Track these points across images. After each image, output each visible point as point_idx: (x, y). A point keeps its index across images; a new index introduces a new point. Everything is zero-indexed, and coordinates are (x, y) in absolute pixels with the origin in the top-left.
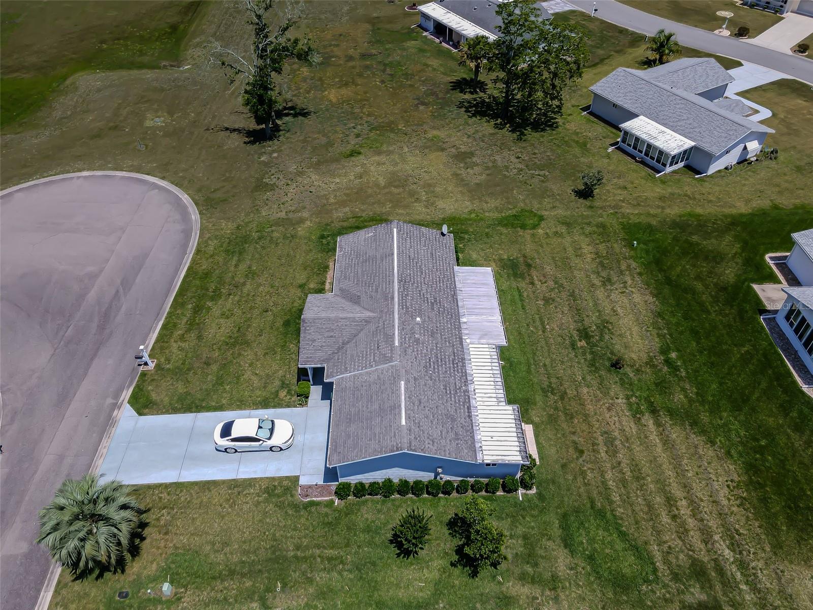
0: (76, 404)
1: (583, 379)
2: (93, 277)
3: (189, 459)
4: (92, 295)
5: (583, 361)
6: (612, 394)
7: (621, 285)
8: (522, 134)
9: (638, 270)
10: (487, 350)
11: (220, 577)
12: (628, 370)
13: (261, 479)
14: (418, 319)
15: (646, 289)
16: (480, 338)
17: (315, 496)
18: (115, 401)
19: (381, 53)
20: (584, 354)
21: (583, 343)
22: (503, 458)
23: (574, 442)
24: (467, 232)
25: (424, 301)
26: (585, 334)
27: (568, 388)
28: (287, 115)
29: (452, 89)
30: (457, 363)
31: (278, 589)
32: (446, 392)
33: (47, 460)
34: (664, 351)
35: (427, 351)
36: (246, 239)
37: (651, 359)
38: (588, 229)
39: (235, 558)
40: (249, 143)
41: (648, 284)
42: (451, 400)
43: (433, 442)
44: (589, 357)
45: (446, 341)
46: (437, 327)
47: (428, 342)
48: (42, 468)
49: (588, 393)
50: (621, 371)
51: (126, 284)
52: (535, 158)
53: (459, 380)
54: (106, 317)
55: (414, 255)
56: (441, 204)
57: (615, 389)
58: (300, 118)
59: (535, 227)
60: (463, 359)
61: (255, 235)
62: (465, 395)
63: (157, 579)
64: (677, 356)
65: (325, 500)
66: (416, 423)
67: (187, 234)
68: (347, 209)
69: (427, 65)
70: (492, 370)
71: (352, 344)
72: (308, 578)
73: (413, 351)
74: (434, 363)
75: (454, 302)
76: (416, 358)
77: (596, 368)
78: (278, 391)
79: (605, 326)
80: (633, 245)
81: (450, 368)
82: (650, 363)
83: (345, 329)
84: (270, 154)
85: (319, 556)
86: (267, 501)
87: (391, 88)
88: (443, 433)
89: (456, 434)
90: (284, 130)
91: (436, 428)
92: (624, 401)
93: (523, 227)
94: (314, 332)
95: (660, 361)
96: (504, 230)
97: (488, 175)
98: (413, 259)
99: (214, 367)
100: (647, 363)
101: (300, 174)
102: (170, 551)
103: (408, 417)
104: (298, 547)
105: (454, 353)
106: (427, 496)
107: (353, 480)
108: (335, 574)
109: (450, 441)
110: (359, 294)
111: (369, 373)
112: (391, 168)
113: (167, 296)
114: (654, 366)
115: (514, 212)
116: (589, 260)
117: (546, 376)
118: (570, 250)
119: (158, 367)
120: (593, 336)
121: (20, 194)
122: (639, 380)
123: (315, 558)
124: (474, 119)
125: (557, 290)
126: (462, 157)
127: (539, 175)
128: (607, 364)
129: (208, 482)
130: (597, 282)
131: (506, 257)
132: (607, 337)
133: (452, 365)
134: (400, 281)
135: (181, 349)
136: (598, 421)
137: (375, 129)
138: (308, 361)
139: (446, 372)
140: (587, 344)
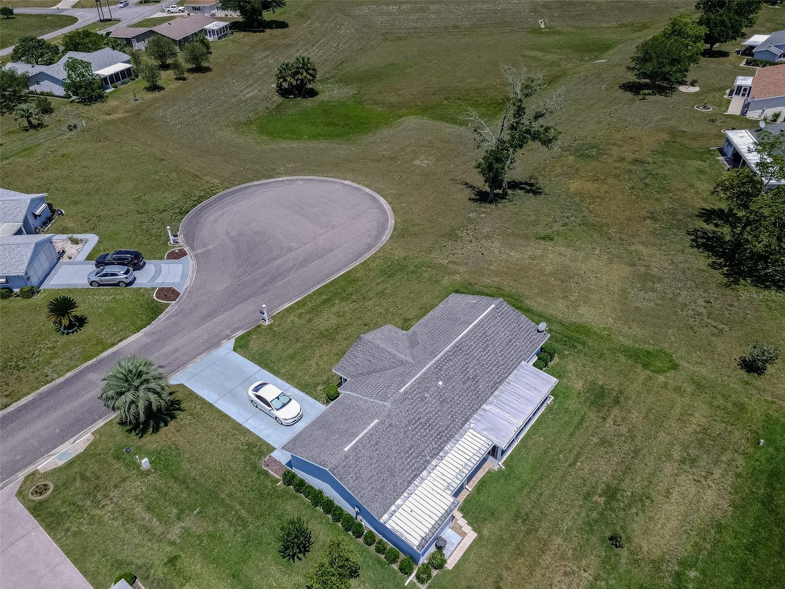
0: (210, 324)
1: (567, 530)
2: (290, 250)
3: (231, 395)
4: (279, 262)
5: (583, 515)
6: (584, 562)
7: (703, 474)
8: (736, 282)
9: (739, 470)
10: (482, 442)
11: (176, 479)
12: (624, 553)
13: (254, 434)
14: (440, 383)
15: (730, 493)
16: (485, 430)
17: (272, 470)
18: (230, 334)
19: (655, 163)
20: (592, 509)
21: (601, 501)
22: (404, 533)
23: (500, 577)
24: (584, 344)
25: (462, 373)
26: (611, 493)
27: (543, 528)
28: (521, 189)
29: (698, 216)
30: (442, 436)
31: (195, 512)
32: (408, 451)
33: (170, 347)
34: (685, 564)
35: (424, 411)
36: (402, 268)
37: (663, 560)
38: (720, 401)
39: (193, 473)
40: (473, 199)
41: (736, 490)
42: (406, 460)
43: (356, 479)
44: (595, 515)
45: (450, 413)
46: (453, 398)
47: (433, 404)
48: (164, 351)
49: (559, 545)
50: (617, 550)
51: (303, 263)
52: (728, 310)
53: (430, 449)
54: (274, 279)
55: (491, 334)
56: (583, 310)
57: (592, 562)
58: (531, 194)
59: (659, 371)
60: (452, 436)
61: (411, 268)
62: (423, 464)
63: (148, 454)
64: (695, 577)
65: (275, 477)
66: (357, 456)
67: (370, 247)
68: (497, 279)
69: (692, 186)
70: (469, 460)
71: (377, 375)
72: (216, 519)
73: (411, 404)
74: (420, 424)
75: (491, 389)
76: (408, 410)
77: (591, 530)
78: (319, 384)
79: (642, 499)
80: (759, 443)
81: (432, 435)
82: (657, 565)
83: (382, 360)
84: (480, 213)
85: (236, 511)
86: (243, 451)
87: (635, 195)
88: (373, 479)
89: (383, 487)
90: (508, 199)
91: (371, 471)
92: (590, 578)
93: (646, 366)
94: (361, 350)
95: (670, 569)
96: (623, 359)
97: (657, 304)
98: (486, 336)
99: (300, 345)
100: (653, 561)
101: (487, 237)
102: (169, 443)
103: (355, 448)
104: (230, 495)
105: (448, 427)
106: (341, 525)
107: (301, 474)
108: (232, 530)
109: (373, 488)
110: (420, 341)
111: (366, 401)
112: (567, 262)
113: (319, 283)
114: (658, 569)
115: (650, 348)
116: (690, 430)
117: (533, 504)
118: (677, 411)
119: (270, 327)
120: (618, 500)
121: (300, 182)
122: (628, 572)
123: (232, 510)
124: (695, 250)
125: (623, 438)
126: (646, 279)
127: (715, 327)
128: (608, 534)
129: (226, 415)
130: (676, 456)
131: (600, 383)
132: (634, 510)
133: (435, 435)
134: (455, 346)
135: (293, 322)
136: (543, 576)
137: (586, 225)
138: (341, 370)
139: (425, 436)
140: (605, 503)
